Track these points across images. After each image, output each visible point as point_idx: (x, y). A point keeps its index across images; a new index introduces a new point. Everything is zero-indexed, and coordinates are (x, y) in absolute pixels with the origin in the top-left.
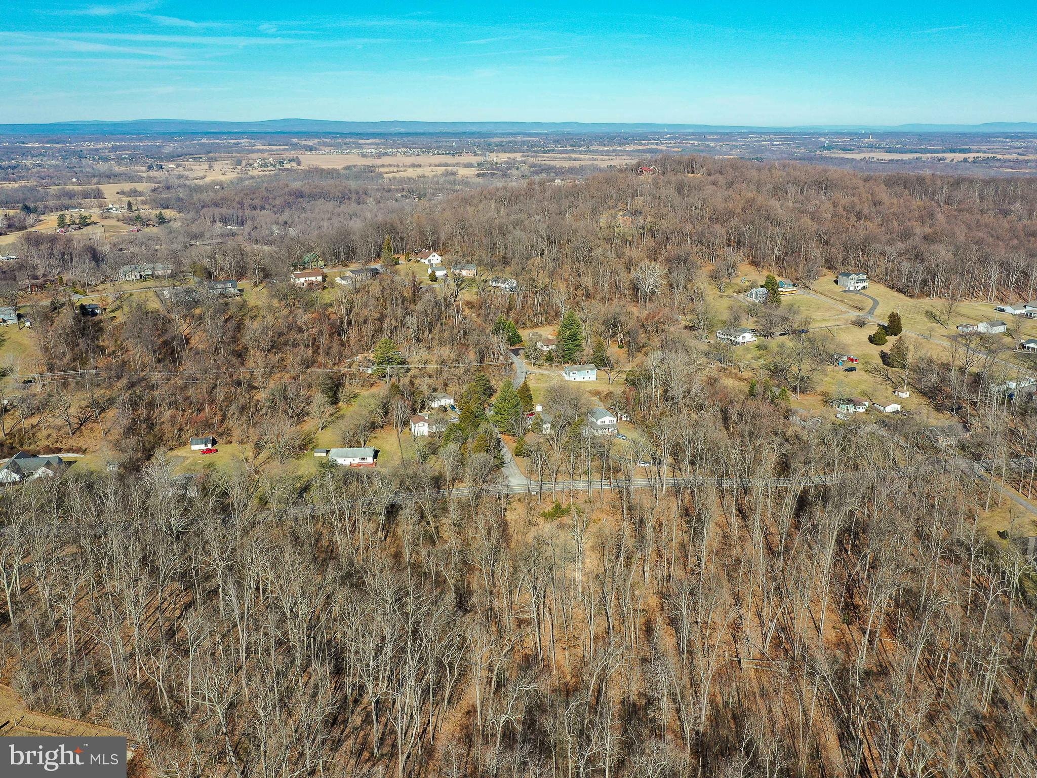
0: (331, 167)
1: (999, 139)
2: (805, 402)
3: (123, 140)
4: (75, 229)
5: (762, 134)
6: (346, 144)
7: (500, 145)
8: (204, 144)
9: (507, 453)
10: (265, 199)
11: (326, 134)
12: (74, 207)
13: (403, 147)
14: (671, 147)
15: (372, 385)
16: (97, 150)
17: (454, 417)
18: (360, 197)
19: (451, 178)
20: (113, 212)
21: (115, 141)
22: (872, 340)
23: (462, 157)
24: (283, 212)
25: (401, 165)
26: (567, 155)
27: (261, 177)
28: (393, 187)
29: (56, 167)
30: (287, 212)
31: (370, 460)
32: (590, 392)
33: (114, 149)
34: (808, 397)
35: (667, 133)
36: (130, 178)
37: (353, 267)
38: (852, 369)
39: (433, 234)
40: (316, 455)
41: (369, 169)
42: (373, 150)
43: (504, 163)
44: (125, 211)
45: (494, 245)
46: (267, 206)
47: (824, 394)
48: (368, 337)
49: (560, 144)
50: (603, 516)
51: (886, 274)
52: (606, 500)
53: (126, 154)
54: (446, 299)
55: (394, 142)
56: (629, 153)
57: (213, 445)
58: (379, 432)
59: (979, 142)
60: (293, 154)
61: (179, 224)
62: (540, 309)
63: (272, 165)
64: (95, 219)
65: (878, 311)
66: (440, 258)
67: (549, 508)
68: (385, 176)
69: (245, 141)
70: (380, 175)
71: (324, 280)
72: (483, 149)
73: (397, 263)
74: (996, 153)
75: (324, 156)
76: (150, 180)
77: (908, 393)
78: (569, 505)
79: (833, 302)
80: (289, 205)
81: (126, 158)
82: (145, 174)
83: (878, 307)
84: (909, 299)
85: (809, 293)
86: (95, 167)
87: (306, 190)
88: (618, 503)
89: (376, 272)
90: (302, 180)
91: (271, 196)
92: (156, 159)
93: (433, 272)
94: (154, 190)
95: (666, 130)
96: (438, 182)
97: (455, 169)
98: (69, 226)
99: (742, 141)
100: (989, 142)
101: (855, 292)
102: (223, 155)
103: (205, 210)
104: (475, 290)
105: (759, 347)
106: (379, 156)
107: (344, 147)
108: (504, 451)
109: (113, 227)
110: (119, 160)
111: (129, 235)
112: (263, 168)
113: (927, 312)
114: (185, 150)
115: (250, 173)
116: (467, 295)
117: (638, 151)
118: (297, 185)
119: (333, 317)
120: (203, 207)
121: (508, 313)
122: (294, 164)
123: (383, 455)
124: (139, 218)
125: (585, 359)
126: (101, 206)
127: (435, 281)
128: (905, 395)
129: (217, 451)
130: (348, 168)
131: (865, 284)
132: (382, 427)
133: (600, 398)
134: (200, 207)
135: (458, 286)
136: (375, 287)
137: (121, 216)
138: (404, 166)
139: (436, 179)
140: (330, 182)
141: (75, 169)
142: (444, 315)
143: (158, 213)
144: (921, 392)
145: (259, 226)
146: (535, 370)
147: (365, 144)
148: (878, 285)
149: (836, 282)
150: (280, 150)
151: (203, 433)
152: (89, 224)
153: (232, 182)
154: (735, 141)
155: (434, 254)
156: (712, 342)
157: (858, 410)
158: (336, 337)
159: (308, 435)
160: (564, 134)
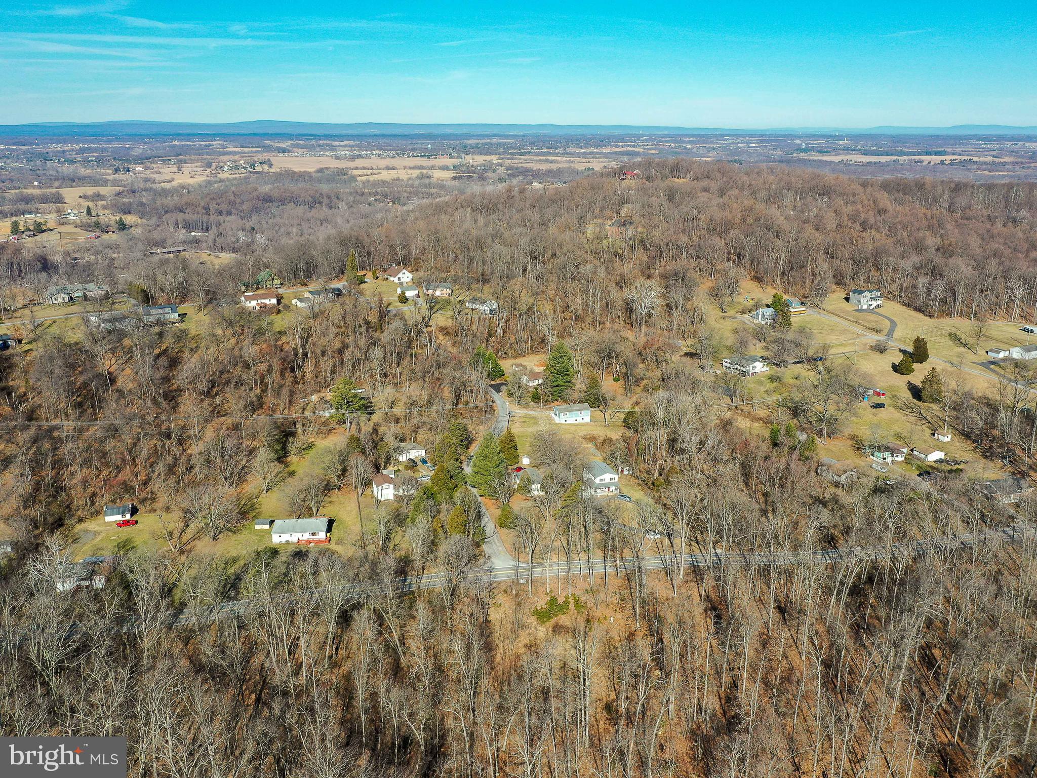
0: (303, 170)
1: (972, 141)
2: (833, 448)
3: (91, 142)
4: (29, 236)
5: (737, 136)
6: (319, 146)
7: (476, 147)
8: (174, 146)
9: (489, 523)
10: (232, 203)
11: (299, 136)
12: (30, 213)
13: (378, 149)
14: (648, 149)
15: (330, 432)
16: (64, 152)
17: (426, 475)
18: (332, 201)
19: (427, 181)
20: (71, 217)
21: (84, 142)
22: (896, 368)
23: (438, 160)
24: (250, 217)
25: (375, 167)
26: (544, 158)
27: (231, 180)
28: (366, 191)
29: (21, 169)
30: (255, 218)
31: (322, 535)
32: (584, 438)
33: (82, 151)
34: (835, 442)
35: (643, 135)
36: (95, 182)
37: (313, 286)
38: (880, 406)
39: (404, 247)
40: (257, 527)
41: (342, 172)
42: (347, 152)
43: (480, 165)
44: (85, 218)
45: (471, 260)
46: (234, 211)
47: (854, 438)
48: (326, 372)
49: (536, 146)
50: (609, 612)
51: (902, 291)
52: (611, 590)
53: (93, 156)
54: (416, 326)
55: (369, 143)
56: (606, 155)
57: (132, 516)
58: (335, 495)
59: (953, 145)
60: (265, 156)
61: (139, 230)
62: (523, 335)
63: (243, 167)
64: (50, 225)
65: (898, 334)
66: (411, 276)
67: (542, 603)
68: (358, 178)
69: (216, 142)
70: (354, 178)
71: (279, 302)
72: (459, 152)
73: (363, 282)
74: (971, 155)
75: (298, 159)
76: (115, 183)
77: (950, 436)
78: (567, 598)
79: (846, 323)
80: (257, 209)
81: (92, 161)
82: (110, 177)
83: (897, 329)
84: (928, 318)
85: (819, 313)
86: (59, 169)
87: (275, 194)
88: (626, 593)
89: (338, 293)
90: (273, 184)
91: (238, 201)
92: (123, 161)
93: (403, 293)
94: (119, 194)
95: (641, 132)
96: (412, 186)
97: (430, 172)
98: (23, 232)
99: (719, 144)
100: (963, 144)
101: (868, 311)
102: (193, 157)
103: (168, 215)
104: (450, 313)
105: (771, 379)
106: (353, 158)
107: (318, 149)
108: (485, 519)
109: (70, 233)
110: (86, 162)
111: (85, 243)
112: (234, 171)
113: (950, 334)
114: (155, 153)
115: (219, 176)
116: (441, 319)
117: (616, 153)
118: (266, 189)
119: (286, 348)
120: (166, 212)
121: (488, 341)
122: (266, 167)
123: (338, 526)
124: (97, 225)
125: (576, 396)
126: (59, 211)
127: (405, 303)
128: (947, 439)
129: (136, 522)
130: (320, 171)
131: (879, 302)
132: (339, 489)
133: (596, 445)
134: (163, 213)
135: (431, 308)
136: (336, 311)
137: (78, 222)
138: (378, 169)
139: (410, 182)
140: (302, 185)
141: (38, 172)
142: (414, 344)
143: (118, 218)
144: (963, 435)
145: (224, 233)
146: (520, 412)
147: (339, 146)
148: (893, 303)
149: (847, 299)
150: (252, 152)
151: (121, 499)
152: (45, 231)
153: (200, 186)
154: (712, 143)
155: (404, 271)
156: (718, 372)
157: (896, 459)
158: (288, 374)
159: (250, 499)
160: (539, 137)
